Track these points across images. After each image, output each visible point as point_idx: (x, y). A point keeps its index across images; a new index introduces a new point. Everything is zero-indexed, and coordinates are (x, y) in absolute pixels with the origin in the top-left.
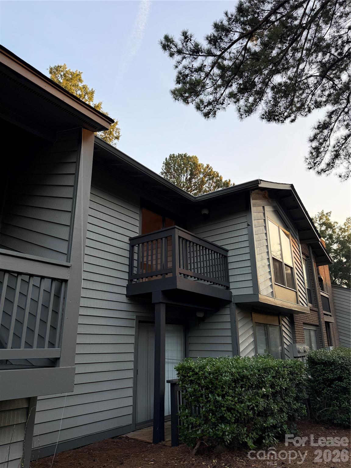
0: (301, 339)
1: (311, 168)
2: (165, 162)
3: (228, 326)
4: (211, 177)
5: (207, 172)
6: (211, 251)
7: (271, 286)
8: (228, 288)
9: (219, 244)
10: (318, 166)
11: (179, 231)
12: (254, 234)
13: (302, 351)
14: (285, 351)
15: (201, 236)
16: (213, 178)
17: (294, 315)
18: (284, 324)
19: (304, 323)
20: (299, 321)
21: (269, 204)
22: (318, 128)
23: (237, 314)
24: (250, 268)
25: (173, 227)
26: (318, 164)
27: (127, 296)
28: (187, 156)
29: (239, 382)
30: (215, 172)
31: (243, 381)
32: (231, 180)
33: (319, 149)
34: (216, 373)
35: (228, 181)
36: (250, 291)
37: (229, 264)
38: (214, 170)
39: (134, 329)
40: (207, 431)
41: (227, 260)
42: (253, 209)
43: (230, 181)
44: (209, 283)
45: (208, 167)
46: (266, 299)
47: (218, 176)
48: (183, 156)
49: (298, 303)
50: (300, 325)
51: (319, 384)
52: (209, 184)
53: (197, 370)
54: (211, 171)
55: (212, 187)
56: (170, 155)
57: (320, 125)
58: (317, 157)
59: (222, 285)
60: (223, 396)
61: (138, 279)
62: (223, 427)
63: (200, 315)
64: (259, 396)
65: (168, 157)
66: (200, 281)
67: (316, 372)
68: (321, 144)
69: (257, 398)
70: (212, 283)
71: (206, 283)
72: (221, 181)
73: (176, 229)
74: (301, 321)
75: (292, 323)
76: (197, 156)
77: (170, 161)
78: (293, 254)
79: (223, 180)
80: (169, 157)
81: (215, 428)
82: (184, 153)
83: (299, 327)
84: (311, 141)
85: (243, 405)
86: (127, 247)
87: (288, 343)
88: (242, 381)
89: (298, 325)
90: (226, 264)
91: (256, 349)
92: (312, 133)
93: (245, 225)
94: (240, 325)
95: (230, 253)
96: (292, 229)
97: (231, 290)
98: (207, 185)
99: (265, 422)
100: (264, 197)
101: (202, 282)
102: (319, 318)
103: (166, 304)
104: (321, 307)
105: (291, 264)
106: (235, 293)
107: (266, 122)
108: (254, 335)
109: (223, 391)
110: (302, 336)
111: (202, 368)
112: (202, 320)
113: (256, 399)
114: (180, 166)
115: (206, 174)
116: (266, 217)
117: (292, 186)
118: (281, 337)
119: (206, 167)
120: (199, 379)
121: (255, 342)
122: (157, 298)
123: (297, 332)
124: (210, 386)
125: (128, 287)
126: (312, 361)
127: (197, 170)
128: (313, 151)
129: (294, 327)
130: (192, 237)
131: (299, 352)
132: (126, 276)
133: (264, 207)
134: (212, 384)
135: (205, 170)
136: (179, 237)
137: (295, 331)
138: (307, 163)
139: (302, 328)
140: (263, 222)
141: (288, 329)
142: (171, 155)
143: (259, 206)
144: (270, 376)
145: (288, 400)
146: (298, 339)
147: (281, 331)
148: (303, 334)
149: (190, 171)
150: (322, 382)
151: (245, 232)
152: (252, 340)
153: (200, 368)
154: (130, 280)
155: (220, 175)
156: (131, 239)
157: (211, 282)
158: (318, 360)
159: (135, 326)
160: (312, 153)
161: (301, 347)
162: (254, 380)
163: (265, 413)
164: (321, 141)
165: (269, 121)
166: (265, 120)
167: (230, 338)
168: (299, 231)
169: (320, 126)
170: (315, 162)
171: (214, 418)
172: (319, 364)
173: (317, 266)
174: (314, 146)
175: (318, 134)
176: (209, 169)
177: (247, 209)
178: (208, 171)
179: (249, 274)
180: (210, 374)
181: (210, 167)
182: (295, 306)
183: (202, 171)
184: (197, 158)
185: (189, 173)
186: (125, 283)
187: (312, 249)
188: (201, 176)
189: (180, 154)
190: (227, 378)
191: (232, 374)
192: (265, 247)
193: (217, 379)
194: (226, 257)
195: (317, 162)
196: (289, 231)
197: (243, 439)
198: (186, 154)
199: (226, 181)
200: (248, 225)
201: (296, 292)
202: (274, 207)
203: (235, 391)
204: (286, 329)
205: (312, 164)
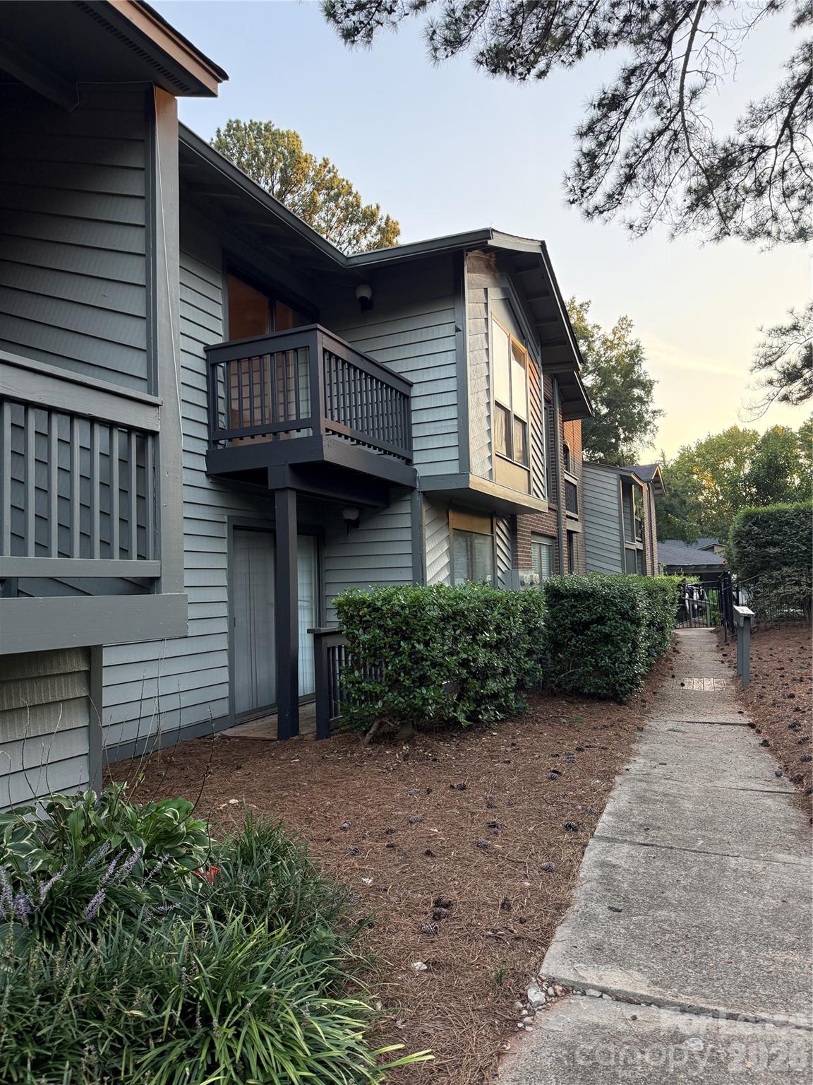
0: (526, 560)
1: (573, 202)
2: (214, 141)
3: (407, 535)
4: (332, 193)
5: (324, 179)
6: (382, 385)
7: (490, 457)
8: (409, 462)
9: (396, 368)
10: (590, 197)
11: (324, 336)
12: (468, 350)
13: (527, 581)
14: (499, 581)
15: (361, 348)
16: (338, 195)
17: (518, 516)
18: (500, 533)
19: (533, 533)
20: (525, 528)
21: (497, 284)
22: (600, 105)
23: (424, 510)
24: (455, 422)
25: (313, 326)
26: (590, 194)
27: (208, 475)
28: (273, 129)
29: (449, 622)
30: (343, 180)
31: (456, 621)
32: (380, 205)
33: (596, 157)
34: (414, 606)
35: (374, 207)
36: (453, 469)
37: (413, 413)
38: (340, 176)
39: (226, 541)
40: (394, 701)
41: (409, 405)
42: (468, 293)
43: (378, 207)
44: (376, 452)
45: (325, 167)
46: (481, 484)
47: (350, 193)
48: (262, 127)
49: (529, 493)
50: (525, 536)
51: (564, 631)
52: (328, 211)
53: (379, 604)
54: (335, 176)
55: (335, 219)
56: (227, 121)
57: (604, 99)
58: (591, 175)
59: (399, 457)
60: (426, 644)
61: (230, 440)
62: (424, 691)
63: (351, 515)
64: (479, 645)
65: (223, 129)
66: (361, 447)
67: (560, 610)
68: (601, 145)
69: (476, 647)
70: (382, 452)
71: (371, 450)
72: (358, 206)
73: (318, 332)
74: (528, 528)
75: (513, 531)
76: (298, 133)
77: (229, 140)
78: (530, 396)
79: (363, 206)
80: (226, 128)
81: (409, 696)
82: (265, 121)
83: (524, 539)
84: (582, 135)
85: (455, 658)
86: (201, 366)
87: (504, 569)
88: (454, 619)
89: (522, 535)
90: (407, 412)
91: (452, 577)
92: (585, 116)
93: (449, 330)
94: (427, 533)
95: (416, 391)
96: (531, 341)
97: (415, 467)
98: (323, 214)
99: (482, 687)
100: (487, 267)
101: (365, 448)
102: (558, 524)
103: (298, 491)
104: (563, 503)
105: (523, 416)
106: (422, 471)
107: (486, 73)
108: (450, 552)
109: (425, 635)
110: (528, 556)
111: (387, 600)
112: (354, 525)
113: (474, 649)
114: (255, 154)
115: (319, 184)
116: (489, 314)
117: (543, 245)
118: (494, 557)
119: (320, 165)
120: (382, 617)
121: (451, 565)
122: (280, 477)
123: (521, 547)
124: (404, 628)
125: (208, 457)
126: (554, 594)
127: (300, 171)
128: (582, 161)
129: (517, 539)
130: (349, 352)
131: (523, 584)
132: (203, 433)
133: (486, 290)
134: (407, 624)
135: (318, 173)
136: (325, 351)
137: (517, 547)
138: (567, 189)
139: (529, 540)
140: (484, 325)
141: (505, 541)
142: (230, 121)
143: (478, 286)
144: (496, 613)
145: (518, 654)
146: (521, 560)
147: (493, 544)
148: (529, 553)
149: (281, 171)
150: (569, 628)
151: (449, 344)
152: (447, 560)
153: (384, 599)
154: (214, 442)
155: (354, 191)
156: (208, 349)
157: (380, 450)
158: (567, 590)
159: (226, 536)
160: (579, 165)
161: (525, 575)
162: (472, 618)
163: (484, 674)
164: (602, 138)
165: (494, 71)
166: (484, 68)
167: (410, 556)
168: (542, 345)
169: (604, 102)
170: (584, 187)
171: (408, 679)
172: (566, 597)
173: (563, 421)
174: (585, 150)
175: (599, 120)
176: (329, 172)
177: (457, 292)
178: (325, 175)
179: (452, 435)
180: (403, 607)
181: (330, 165)
182: (526, 498)
183: (312, 174)
184: (297, 137)
185: (278, 178)
186: (203, 448)
187: (559, 385)
188: (309, 187)
189: (254, 121)
190: (435, 613)
191: (441, 608)
192: (484, 379)
193: (415, 616)
194: (407, 398)
195: (588, 188)
196: (526, 347)
197: (449, 713)
198: (270, 122)
199: (368, 207)
200: (457, 330)
201: (529, 471)
202: (504, 291)
203: (444, 635)
204: (502, 542)
205: (578, 192)
